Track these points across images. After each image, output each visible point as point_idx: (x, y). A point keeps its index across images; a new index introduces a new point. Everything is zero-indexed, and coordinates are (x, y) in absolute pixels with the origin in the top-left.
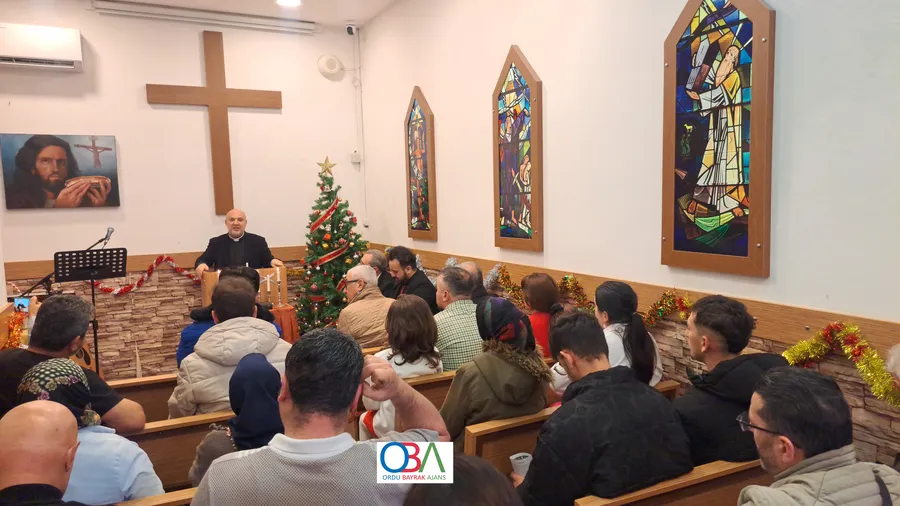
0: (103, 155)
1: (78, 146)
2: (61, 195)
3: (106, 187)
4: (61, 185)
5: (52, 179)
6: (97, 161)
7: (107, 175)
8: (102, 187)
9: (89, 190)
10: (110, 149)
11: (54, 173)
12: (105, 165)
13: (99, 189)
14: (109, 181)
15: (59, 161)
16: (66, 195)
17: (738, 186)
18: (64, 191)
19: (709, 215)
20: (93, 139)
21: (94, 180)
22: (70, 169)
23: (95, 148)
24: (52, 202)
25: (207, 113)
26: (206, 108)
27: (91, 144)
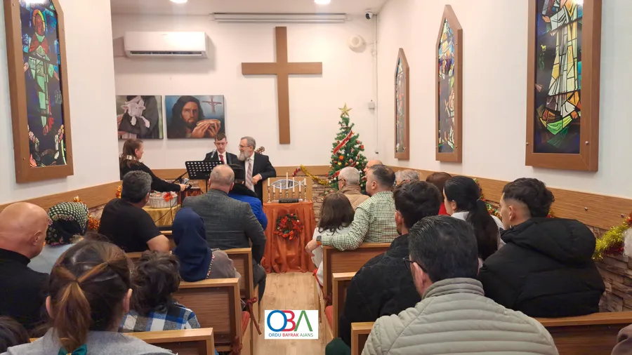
0: (217, 106)
1: (204, 102)
2: (194, 131)
3: (218, 126)
4: (194, 125)
5: (190, 121)
6: (214, 111)
7: (219, 119)
8: (216, 126)
9: (209, 128)
10: (220, 103)
11: (191, 118)
12: (218, 113)
13: (214, 127)
14: (219, 122)
15: (194, 111)
16: (197, 130)
17: (574, 92)
18: (196, 128)
19: (556, 120)
20: (212, 97)
21: (212, 122)
22: (199, 115)
23: (213, 103)
24: (189, 135)
25: (276, 79)
26: (275, 76)
27: (210, 101)
